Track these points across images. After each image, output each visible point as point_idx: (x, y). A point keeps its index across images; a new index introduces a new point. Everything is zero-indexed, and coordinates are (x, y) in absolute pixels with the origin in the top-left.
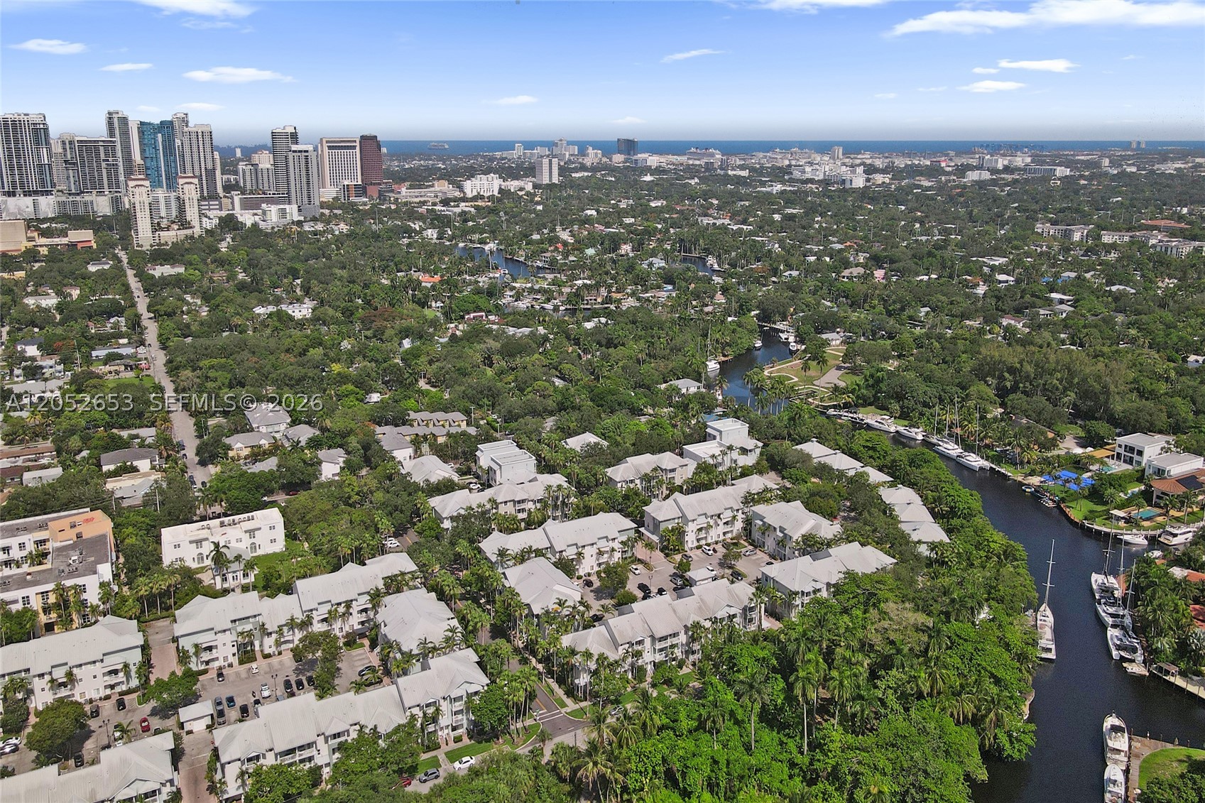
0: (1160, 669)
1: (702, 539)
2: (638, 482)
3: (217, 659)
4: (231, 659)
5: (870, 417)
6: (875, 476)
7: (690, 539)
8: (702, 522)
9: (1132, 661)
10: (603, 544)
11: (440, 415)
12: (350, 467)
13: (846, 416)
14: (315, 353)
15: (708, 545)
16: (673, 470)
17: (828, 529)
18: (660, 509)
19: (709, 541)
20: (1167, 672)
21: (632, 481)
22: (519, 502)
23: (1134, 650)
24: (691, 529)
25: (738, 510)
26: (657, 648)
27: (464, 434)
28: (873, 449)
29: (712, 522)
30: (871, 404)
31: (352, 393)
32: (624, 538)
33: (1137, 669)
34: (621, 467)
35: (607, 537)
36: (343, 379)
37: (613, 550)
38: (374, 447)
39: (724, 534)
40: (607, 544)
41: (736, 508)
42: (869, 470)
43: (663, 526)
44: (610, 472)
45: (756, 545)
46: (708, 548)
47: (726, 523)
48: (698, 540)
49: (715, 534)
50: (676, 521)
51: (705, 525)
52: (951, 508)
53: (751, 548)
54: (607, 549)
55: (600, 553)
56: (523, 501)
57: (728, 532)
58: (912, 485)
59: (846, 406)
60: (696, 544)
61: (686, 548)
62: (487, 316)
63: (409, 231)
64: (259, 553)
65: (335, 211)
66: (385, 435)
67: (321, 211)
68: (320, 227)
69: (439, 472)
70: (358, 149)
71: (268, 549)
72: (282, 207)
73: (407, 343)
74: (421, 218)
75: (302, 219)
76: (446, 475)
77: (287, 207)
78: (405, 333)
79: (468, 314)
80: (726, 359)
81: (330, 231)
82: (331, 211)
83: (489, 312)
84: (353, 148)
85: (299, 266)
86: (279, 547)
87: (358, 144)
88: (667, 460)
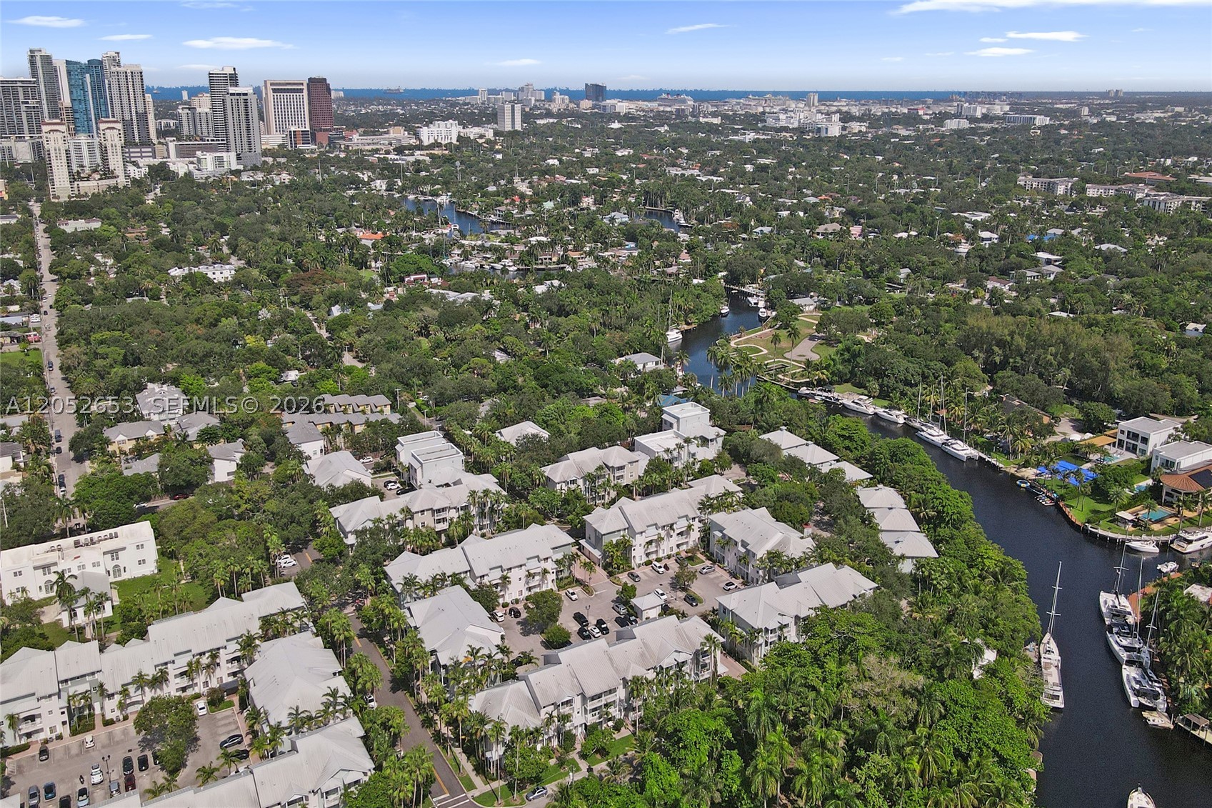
0: (1188, 722)
1: (652, 553)
3: (42, 730)
4: (60, 729)
5: (847, 396)
6: (853, 473)
7: (638, 555)
8: (652, 533)
9: (1153, 709)
10: (534, 566)
11: (361, 399)
12: (248, 468)
13: (820, 395)
14: (229, 323)
15: (659, 560)
16: (622, 468)
17: (798, 544)
18: (602, 518)
19: (661, 555)
20: (1196, 727)
21: (573, 482)
22: (439, 510)
23: (1156, 696)
24: (638, 543)
25: (694, 519)
26: (589, 708)
27: (385, 422)
28: (850, 438)
29: (663, 534)
30: (846, 381)
31: (263, 371)
32: (559, 556)
33: (1159, 720)
34: (561, 466)
35: (538, 557)
36: (254, 355)
37: (545, 572)
38: (278, 440)
39: (678, 546)
40: (538, 564)
41: (691, 516)
42: (845, 465)
43: (605, 540)
44: (549, 470)
45: (715, 560)
46: (658, 564)
47: (680, 534)
48: (648, 555)
49: (669, 546)
50: (622, 533)
51: (656, 537)
52: (939, 512)
53: (709, 563)
54: (539, 570)
55: (530, 575)
56: (445, 509)
58: (893, 484)
59: (820, 383)
60: (645, 559)
61: (633, 565)
62: (429, 278)
63: (356, 182)
64: (125, 576)
65: (278, 160)
66: (295, 425)
67: (264, 159)
68: (260, 176)
69: (347, 472)
70: (305, 92)
71: (134, 572)
72: (219, 154)
73: (336, 311)
74: (371, 167)
75: (241, 167)
76: (356, 476)
77: (224, 155)
78: (335, 299)
79: (409, 275)
80: (689, 327)
81: (272, 182)
82: (275, 160)
83: (431, 274)
84: (301, 91)
85: (227, 221)
86: (150, 568)
87: (305, 87)
88: (615, 455)
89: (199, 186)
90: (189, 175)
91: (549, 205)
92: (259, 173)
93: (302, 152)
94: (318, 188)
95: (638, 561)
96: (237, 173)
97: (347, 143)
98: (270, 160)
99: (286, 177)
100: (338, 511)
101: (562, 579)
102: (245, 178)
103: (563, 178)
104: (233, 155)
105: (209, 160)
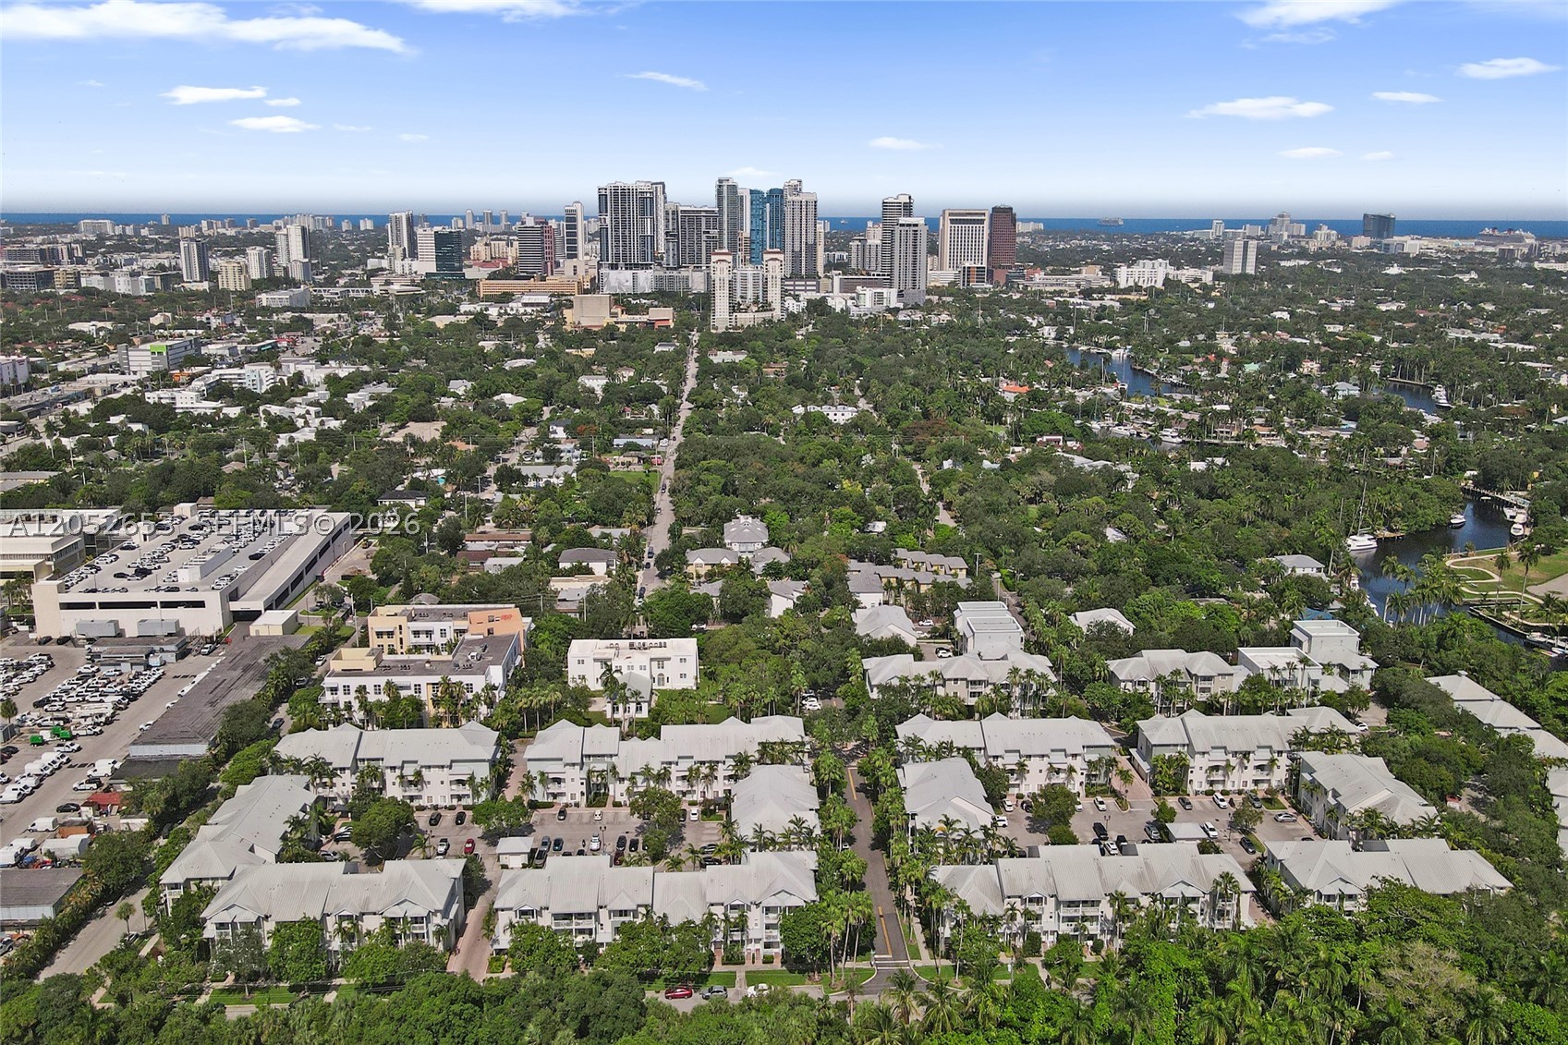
1: (1218, 782)
2: (1152, 687)
3: (564, 794)
4: (578, 798)
7: (1197, 780)
8: (1219, 757)
10: (1058, 759)
11: (938, 559)
12: (803, 606)
14: (830, 465)
15: (1224, 793)
16: (1209, 678)
17: (1410, 809)
18: (1157, 727)
19: (1229, 787)
21: (1143, 683)
22: (974, 683)
24: (1199, 766)
25: (1280, 753)
26: (1062, 915)
27: (952, 584)
29: (1234, 761)
31: (846, 517)
32: (1094, 757)
34: (1132, 662)
35: (1068, 750)
36: (843, 499)
37: (1071, 769)
38: (838, 586)
39: (1256, 782)
40: (1066, 760)
41: (1277, 749)
43: (1156, 752)
44: (1113, 665)
45: (1302, 809)
46: (1222, 797)
47: (1260, 767)
48: (1212, 783)
49: (1241, 779)
50: (1179, 748)
51: (1223, 764)
53: (1291, 811)
54: (1065, 767)
55: (1054, 770)
56: (980, 682)
57: (1262, 781)
60: (1206, 787)
61: (1189, 790)
62: (1065, 441)
63: (1021, 327)
64: (667, 686)
65: (944, 299)
66: (860, 574)
67: (927, 297)
68: (917, 316)
69: (891, 627)
70: (986, 224)
71: (676, 684)
72: (879, 290)
73: (947, 464)
74: (1044, 311)
75: (901, 305)
76: (897, 631)
77: (885, 291)
78: (948, 452)
79: (1041, 436)
80: (1392, 535)
81: (928, 322)
82: (940, 299)
83: (1069, 436)
84: (982, 222)
85: (866, 361)
86: (689, 683)
87: (987, 218)
88: (1206, 662)
89: (851, 323)
90: (846, 311)
91: (1251, 368)
92: (918, 312)
93: (974, 291)
94: (975, 332)
95: (1196, 787)
96: (897, 310)
97: (1026, 283)
98: (935, 298)
99: (945, 317)
100: (870, 663)
101: (1093, 785)
102: (901, 317)
103: (1286, 336)
104: (894, 292)
105: (867, 295)
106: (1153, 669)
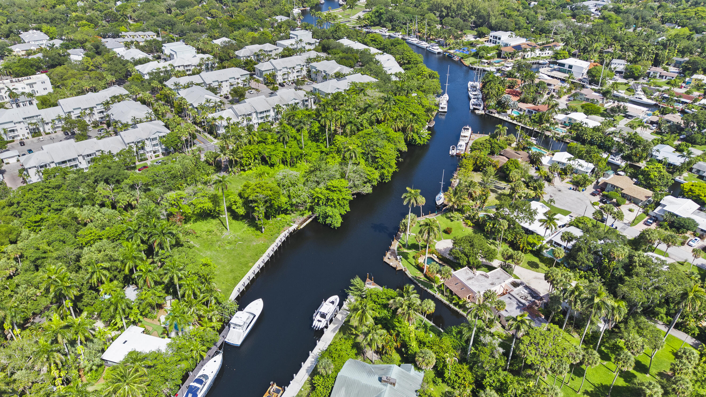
1: (285, 79)
2: (252, 57)
5: (377, 30)
6: (373, 50)
7: (279, 79)
8: (285, 71)
10: (232, 81)
11: (140, 33)
13: (365, 30)
16: (271, 51)
17: (347, 70)
18: (262, 66)
19: (290, 80)
21: (249, 57)
22: (186, 66)
24: (279, 74)
25: (303, 66)
26: (259, 117)
27: (154, 40)
29: (290, 71)
30: (377, 25)
31: (86, 25)
32: (244, 78)
34: (243, 50)
35: (234, 78)
37: (238, 83)
38: (102, 47)
40: (235, 81)
42: (371, 48)
43: (264, 73)
44: (237, 53)
45: (313, 80)
47: (298, 72)
49: (292, 77)
50: (271, 71)
51: (287, 73)
52: (408, 61)
55: (232, 85)
56: (189, 66)
57: (299, 76)
59: (365, 26)
60: (282, 81)
66: (109, 43)
69: (139, 55)
88: (268, 47)
101: (246, 88)
106: (252, 52)
